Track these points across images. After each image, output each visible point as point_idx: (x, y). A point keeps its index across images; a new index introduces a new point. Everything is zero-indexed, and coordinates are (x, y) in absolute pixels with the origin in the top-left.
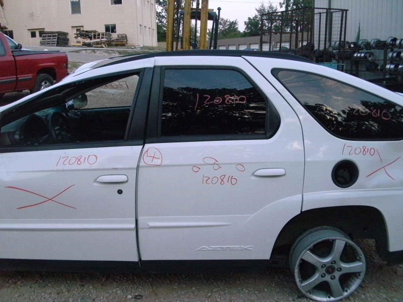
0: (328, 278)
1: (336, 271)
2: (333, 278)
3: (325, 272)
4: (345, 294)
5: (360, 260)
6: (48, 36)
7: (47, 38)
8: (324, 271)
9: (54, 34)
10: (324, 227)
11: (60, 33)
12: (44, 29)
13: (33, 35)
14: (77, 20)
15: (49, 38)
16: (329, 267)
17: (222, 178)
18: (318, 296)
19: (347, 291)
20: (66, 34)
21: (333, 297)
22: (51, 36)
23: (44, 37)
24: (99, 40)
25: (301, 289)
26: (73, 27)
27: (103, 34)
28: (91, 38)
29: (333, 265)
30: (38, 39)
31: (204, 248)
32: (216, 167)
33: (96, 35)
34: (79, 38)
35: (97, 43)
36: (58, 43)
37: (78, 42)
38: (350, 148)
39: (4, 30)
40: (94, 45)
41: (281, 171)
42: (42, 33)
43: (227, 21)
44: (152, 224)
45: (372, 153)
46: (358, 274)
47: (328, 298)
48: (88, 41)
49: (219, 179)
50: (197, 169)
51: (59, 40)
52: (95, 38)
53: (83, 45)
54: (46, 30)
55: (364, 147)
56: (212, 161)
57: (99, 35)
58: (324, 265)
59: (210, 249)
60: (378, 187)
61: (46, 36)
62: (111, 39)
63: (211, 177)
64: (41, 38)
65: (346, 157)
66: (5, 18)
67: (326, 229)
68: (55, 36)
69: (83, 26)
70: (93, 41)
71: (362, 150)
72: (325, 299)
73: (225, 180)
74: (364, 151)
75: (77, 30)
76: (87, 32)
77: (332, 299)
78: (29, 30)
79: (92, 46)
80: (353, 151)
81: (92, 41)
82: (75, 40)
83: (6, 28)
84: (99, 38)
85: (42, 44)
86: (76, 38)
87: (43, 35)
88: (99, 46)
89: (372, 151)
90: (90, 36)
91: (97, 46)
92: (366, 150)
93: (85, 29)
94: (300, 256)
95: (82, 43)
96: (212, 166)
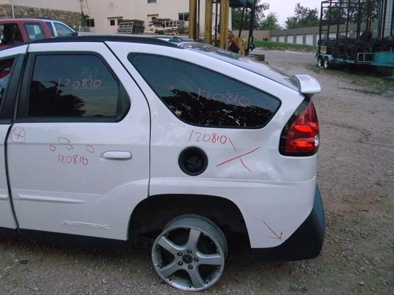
0: (185, 267)
1: (193, 261)
2: (190, 268)
3: (182, 260)
4: (206, 286)
5: (219, 253)
6: (125, 24)
7: (123, 26)
8: (180, 259)
9: (131, 23)
10: (192, 215)
11: (136, 22)
12: (122, 17)
13: (112, 23)
14: (153, 9)
15: (126, 26)
16: (186, 256)
17: (75, 157)
18: (178, 284)
19: (208, 283)
20: (141, 22)
21: (193, 287)
22: (127, 24)
23: (121, 25)
24: (171, 28)
25: (160, 274)
26: (148, 15)
27: (175, 22)
28: (164, 26)
29: (190, 254)
30: (116, 27)
31: (67, 223)
32: (70, 147)
33: (168, 23)
34: (153, 26)
35: (169, 31)
36: (133, 31)
37: (152, 30)
38: (198, 135)
39: (87, 19)
40: (166, 32)
41: (126, 155)
42: (120, 21)
43: (306, 9)
44: (21, 196)
45: (223, 141)
46: (218, 267)
47: (188, 288)
48: (160, 29)
49: (73, 158)
50: (53, 149)
51: (135, 28)
52: (167, 26)
53: (155, 33)
54: (124, 19)
55: (214, 135)
56: (66, 142)
57: (171, 23)
58: (179, 254)
59: (72, 224)
60: (231, 177)
61: (123, 24)
62: (183, 27)
63: (65, 157)
64: (119, 26)
65: (193, 143)
66: (88, 8)
67: (194, 217)
68: (132, 24)
69: (158, 15)
70: (166, 28)
71: (212, 137)
72: (185, 288)
73: (78, 159)
74: (214, 138)
75: (153, 18)
76: (160, 20)
77: (193, 289)
78: (108, 18)
79: (164, 34)
80: (201, 138)
81: (164, 29)
82: (149, 28)
83: (88, 17)
84: (172, 26)
85: (119, 31)
86: (150, 26)
87: (120, 23)
88: (171, 33)
89: (223, 140)
90: (163, 24)
91: (169, 33)
92: (216, 137)
93: (160, 17)
94: (155, 242)
95: (154, 31)
96: (66, 146)
